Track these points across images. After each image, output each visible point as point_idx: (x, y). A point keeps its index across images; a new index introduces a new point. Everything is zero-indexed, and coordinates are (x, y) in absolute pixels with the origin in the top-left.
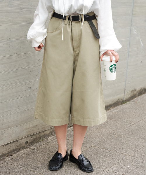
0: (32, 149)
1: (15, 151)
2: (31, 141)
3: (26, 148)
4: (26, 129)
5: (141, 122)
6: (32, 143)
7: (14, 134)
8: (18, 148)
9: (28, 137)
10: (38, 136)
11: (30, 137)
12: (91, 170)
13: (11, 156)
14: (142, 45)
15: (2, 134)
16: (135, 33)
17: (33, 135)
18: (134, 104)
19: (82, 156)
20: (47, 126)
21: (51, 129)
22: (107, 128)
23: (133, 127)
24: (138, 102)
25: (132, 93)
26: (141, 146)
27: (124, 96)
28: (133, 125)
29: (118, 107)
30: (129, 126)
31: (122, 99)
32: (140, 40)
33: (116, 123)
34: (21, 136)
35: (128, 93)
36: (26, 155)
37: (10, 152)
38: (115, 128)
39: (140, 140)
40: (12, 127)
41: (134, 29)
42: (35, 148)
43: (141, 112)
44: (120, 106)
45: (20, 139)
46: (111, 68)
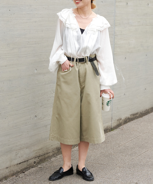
0: (39, 168)
1: (27, 169)
2: (38, 161)
3: (35, 167)
4: (34, 151)
5: (127, 143)
6: (39, 163)
7: (25, 155)
8: (28, 166)
9: (35, 158)
10: (43, 157)
11: (37, 158)
12: (92, 179)
13: (24, 173)
14: (124, 79)
15: (16, 155)
16: (117, 69)
17: (40, 156)
18: (120, 131)
19: (86, 168)
20: (50, 149)
21: (53, 151)
22: (99, 149)
23: (121, 148)
24: (124, 129)
25: (118, 121)
26: (129, 160)
27: (112, 124)
28: (121, 146)
29: (107, 133)
30: (117, 147)
31: (110, 127)
32: (122, 75)
33: (107, 145)
34: (30, 156)
35: (115, 121)
36: (36, 172)
37: (22, 170)
38: (106, 149)
39: (127, 156)
40: (23, 149)
41: (116, 66)
42: (42, 166)
43: (127, 136)
44: (109, 133)
45: (30, 159)
46: (108, 103)
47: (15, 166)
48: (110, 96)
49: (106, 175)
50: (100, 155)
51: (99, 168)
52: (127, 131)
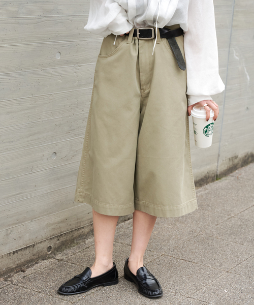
0: (59, 261)
1: (30, 263)
2: (57, 246)
3: (49, 258)
4: (48, 225)
5: (246, 212)
6: (59, 249)
7: (28, 235)
8: (35, 257)
9: (51, 239)
10: (69, 237)
11: (56, 239)
12: (159, 294)
13: (23, 271)
14: (249, 78)
15: (7, 235)
16: (237, 58)
17: (61, 235)
18: (234, 182)
19: (145, 269)
20: (84, 219)
21: (91, 225)
22: (188, 223)
23: (233, 221)
24: (241, 178)
25: (231, 161)
26: (248, 254)
27: (217, 167)
28: (233, 218)
29: (206, 186)
30: (226, 219)
31: (214, 172)
32: (245, 69)
33: (204, 213)
34: (40, 237)
35: (224, 162)
36: (48, 271)
37: (20, 266)
38: (201, 223)
39: (245, 244)
40: (24, 222)
41: (234, 51)
42: (64, 258)
43: (247, 195)
44: (211, 184)
45: (38, 243)
46: (206, 129)
47: (5, 258)
48: (207, 113)
49: (197, 293)
50: (189, 238)
51: (184, 270)
52: (247, 182)
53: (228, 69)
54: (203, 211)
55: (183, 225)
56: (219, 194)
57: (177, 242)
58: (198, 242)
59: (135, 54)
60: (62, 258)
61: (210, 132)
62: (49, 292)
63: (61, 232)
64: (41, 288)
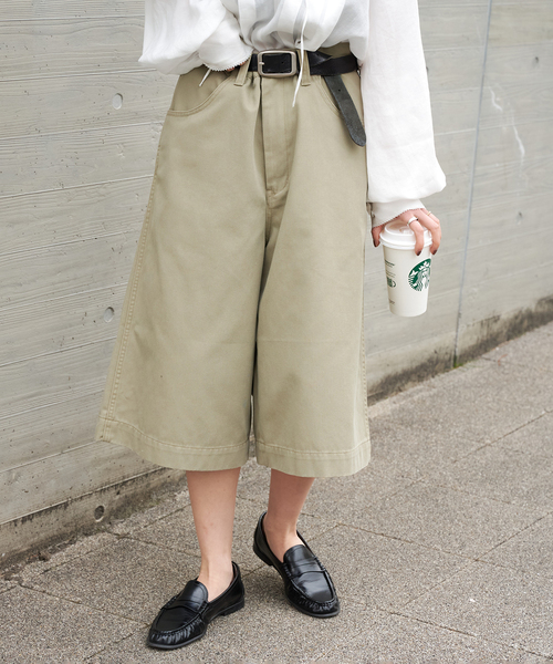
0: (119, 537)
1: (59, 541)
2: (115, 507)
3: (99, 531)
4: (97, 462)
5: (517, 434)
6: (120, 512)
7: (53, 482)
8: (69, 530)
9: (103, 491)
10: (140, 487)
11: (113, 491)
13: (44, 559)
14: (523, 151)
15: (10, 482)
16: (498, 107)
17: (124, 483)
18: (491, 371)
22: (393, 458)
23: (489, 455)
24: (507, 363)
25: (486, 327)
26: (519, 524)
27: (456, 340)
28: (488, 447)
29: (432, 380)
30: (473, 449)
31: (448, 351)
32: (516, 132)
33: (427, 438)
34: (80, 487)
35: (471, 328)
36: (97, 559)
37: (37, 548)
38: (421, 458)
39: (514, 502)
40: (45, 455)
41: (493, 93)
42: (131, 530)
43: (518, 400)
44: (442, 375)
45: (76, 500)
46: (414, 273)
47: (5, 530)
48: (417, 237)
49: (413, 604)
50: (395, 489)
51: (384, 557)
52: (519, 372)
53: (478, 130)
54: (426, 433)
55: (383, 462)
56: (459, 396)
57: (369, 497)
58: (414, 497)
59: (253, 108)
60: (125, 532)
61: (424, 281)
62: (100, 602)
63: (124, 477)
64: (82, 595)
